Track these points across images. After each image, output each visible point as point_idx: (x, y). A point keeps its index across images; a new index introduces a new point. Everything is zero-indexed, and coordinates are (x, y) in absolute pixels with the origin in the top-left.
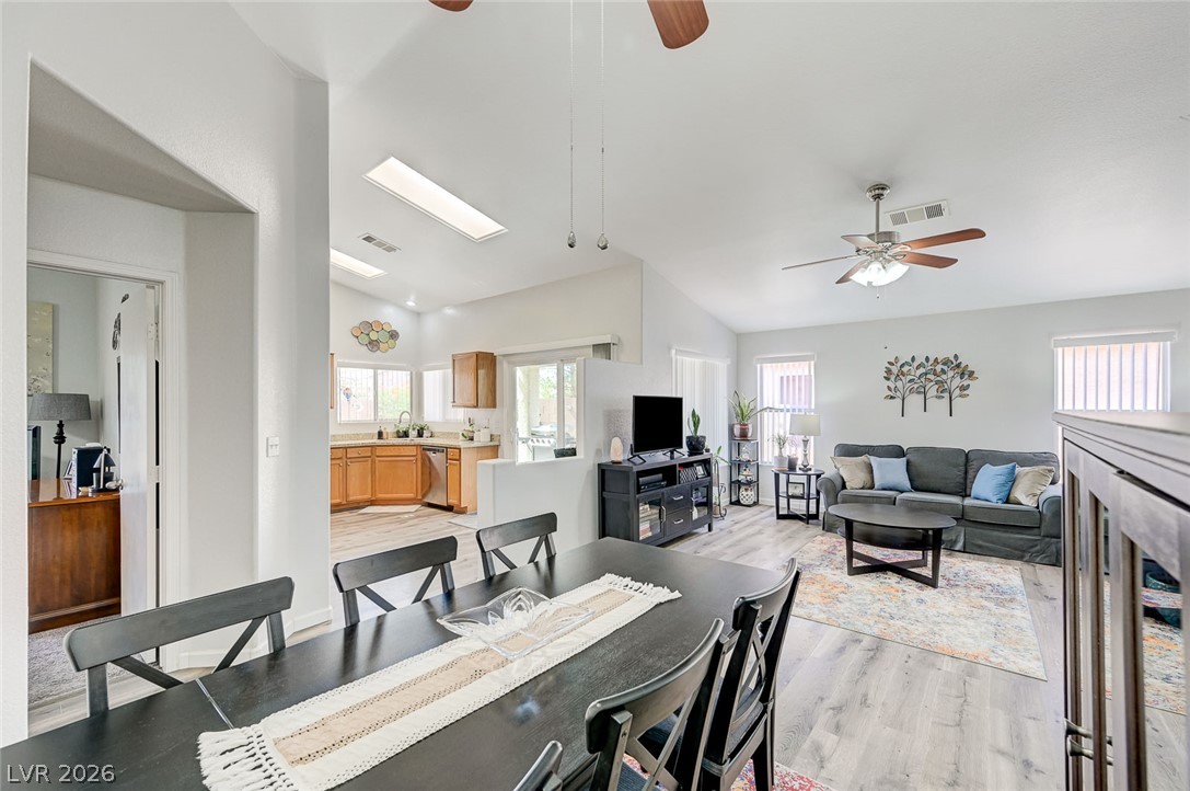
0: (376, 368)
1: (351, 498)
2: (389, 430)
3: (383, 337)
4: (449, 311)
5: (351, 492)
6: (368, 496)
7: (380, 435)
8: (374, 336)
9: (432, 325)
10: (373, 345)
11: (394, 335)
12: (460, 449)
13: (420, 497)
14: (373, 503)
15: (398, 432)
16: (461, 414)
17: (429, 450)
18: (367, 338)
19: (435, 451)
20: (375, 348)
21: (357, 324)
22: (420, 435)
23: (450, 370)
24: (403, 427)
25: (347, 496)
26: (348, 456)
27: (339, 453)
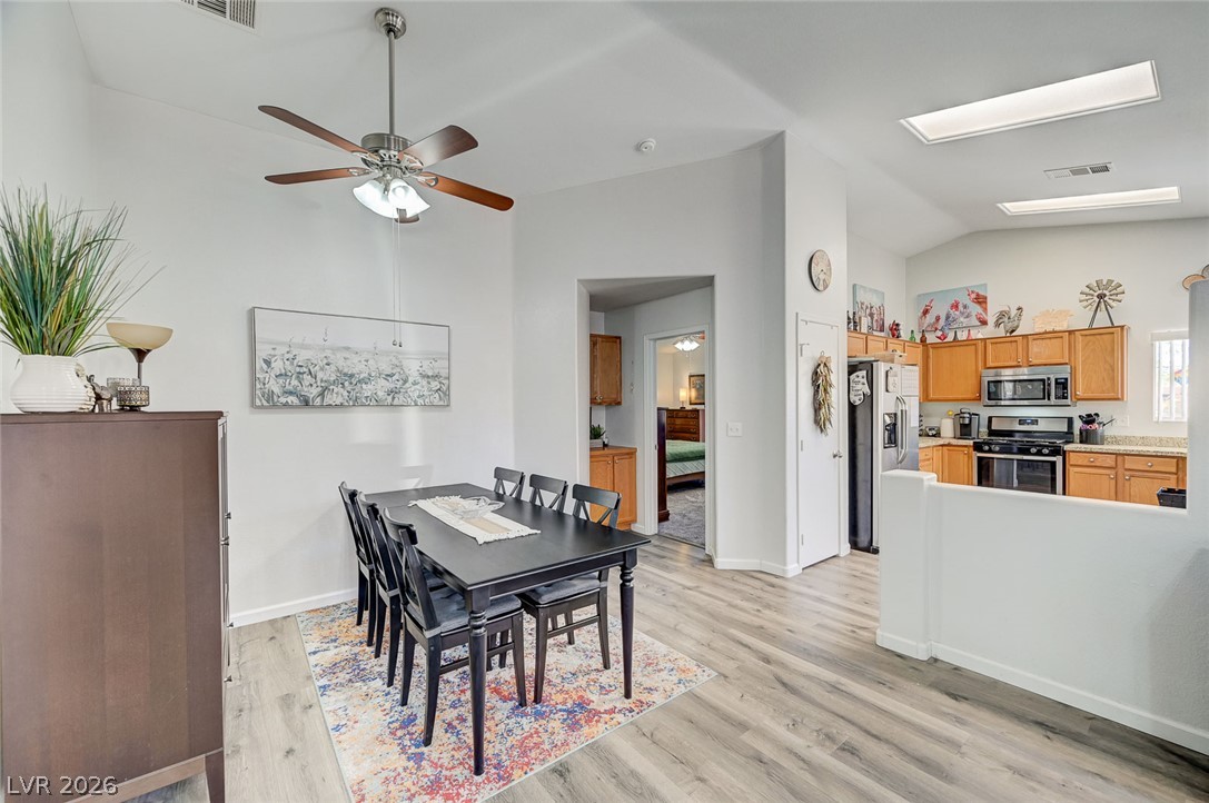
26: (1126, 467)
27: (1110, 461)
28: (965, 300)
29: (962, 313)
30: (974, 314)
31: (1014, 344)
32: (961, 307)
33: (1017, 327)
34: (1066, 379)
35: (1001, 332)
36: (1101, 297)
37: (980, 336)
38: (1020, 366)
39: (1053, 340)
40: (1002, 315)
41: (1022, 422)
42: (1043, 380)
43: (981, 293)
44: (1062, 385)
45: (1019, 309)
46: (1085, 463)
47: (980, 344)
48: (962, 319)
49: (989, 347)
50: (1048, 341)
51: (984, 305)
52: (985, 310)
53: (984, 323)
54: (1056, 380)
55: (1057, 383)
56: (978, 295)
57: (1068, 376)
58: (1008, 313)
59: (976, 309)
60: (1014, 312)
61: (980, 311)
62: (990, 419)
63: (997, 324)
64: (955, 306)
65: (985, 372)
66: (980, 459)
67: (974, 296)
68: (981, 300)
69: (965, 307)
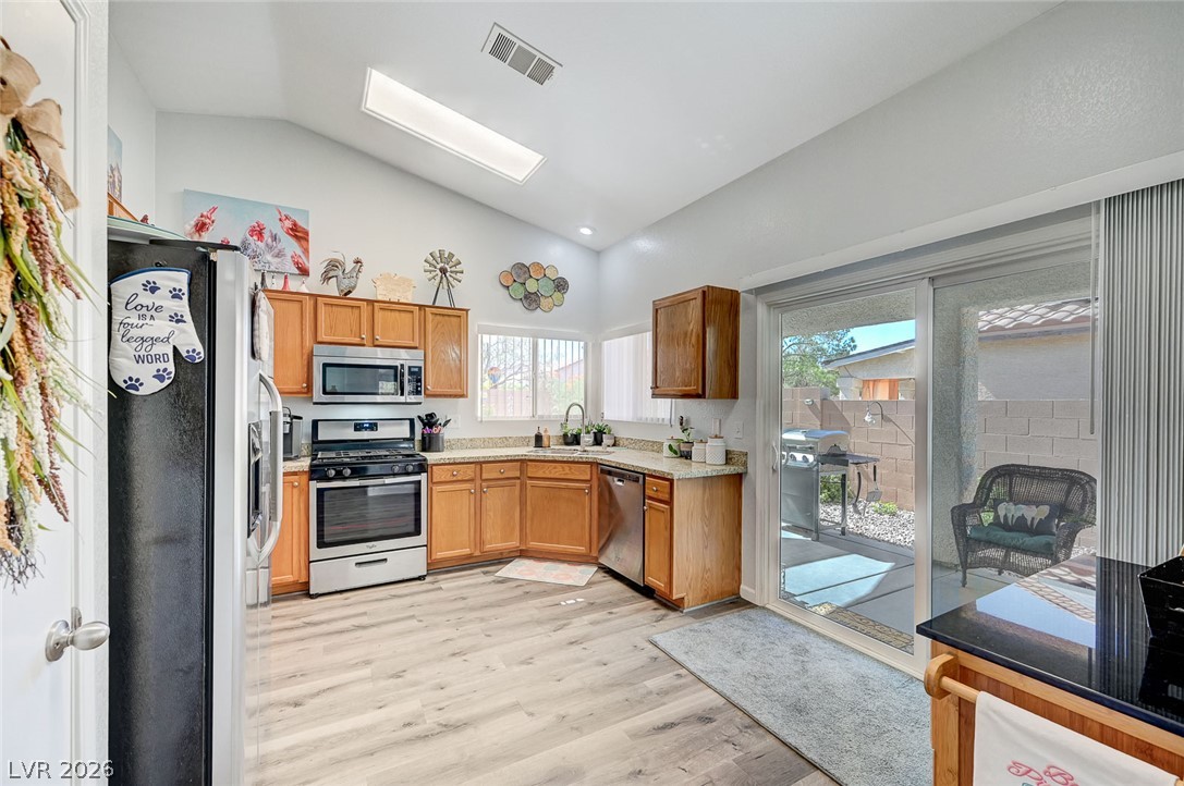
0: (535, 336)
1: (488, 547)
2: (553, 432)
3: (545, 288)
4: (644, 245)
5: (487, 536)
6: (514, 543)
7: (539, 440)
8: (532, 286)
9: (617, 267)
10: (531, 300)
11: (561, 285)
12: (671, 481)
13: (594, 554)
14: (523, 554)
15: (565, 436)
16: (664, 409)
17: (610, 473)
18: (522, 289)
19: (622, 478)
20: (534, 305)
21: (507, 267)
22: (598, 441)
23: (649, 336)
24: (572, 428)
25: (482, 542)
26: (484, 477)
27: (469, 472)
28: (273, 226)
29: (270, 248)
30: (289, 253)
31: (356, 311)
32: (266, 235)
33: (354, 288)
34: (420, 368)
35: (332, 289)
36: (443, 271)
37: (304, 289)
38: (363, 345)
39: (403, 314)
40: (333, 265)
41: (358, 427)
42: (395, 368)
43: (301, 223)
44: (417, 375)
45: (357, 262)
46: (449, 478)
47: (309, 304)
48: (269, 257)
49: (322, 310)
50: (397, 314)
51: (303, 242)
52: (306, 251)
53: (304, 272)
54: (410, 368)
55: (411, 373)
56: (295, 225)
57: (421, 364)
58: (342, 264)
59: (290, 246)
60: (349, 266)
61: (299, 251)
62: (315, 423)
63: (326, 278)
64: (258, 232)
65: (318, 349)
66: (320, 492)
67: (288, 224)
68: (299, 234)
69: (275, 238)
